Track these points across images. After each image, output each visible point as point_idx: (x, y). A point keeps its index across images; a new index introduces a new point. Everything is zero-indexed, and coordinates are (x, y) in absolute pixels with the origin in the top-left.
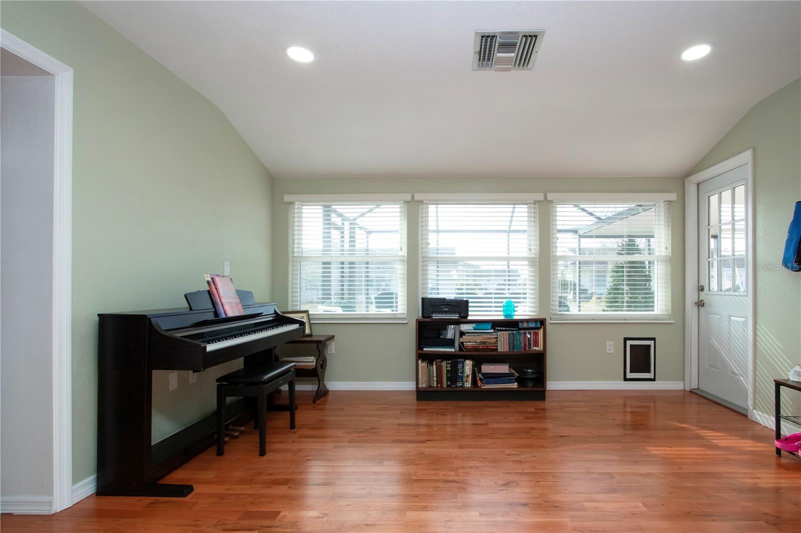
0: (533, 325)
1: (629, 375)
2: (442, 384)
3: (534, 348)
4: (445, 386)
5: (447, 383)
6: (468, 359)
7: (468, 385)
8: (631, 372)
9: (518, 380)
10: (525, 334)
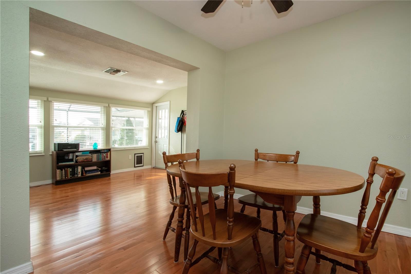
0: (106, 151)
1: (136, 166)
2: (68, 176)
3: (107, 159)
4: (69, 177)
5: (70, 176)
6: (79, 166)
7: (80, 175)
8: (137, 164)
9: (100, 171)
10: (103, 154)
